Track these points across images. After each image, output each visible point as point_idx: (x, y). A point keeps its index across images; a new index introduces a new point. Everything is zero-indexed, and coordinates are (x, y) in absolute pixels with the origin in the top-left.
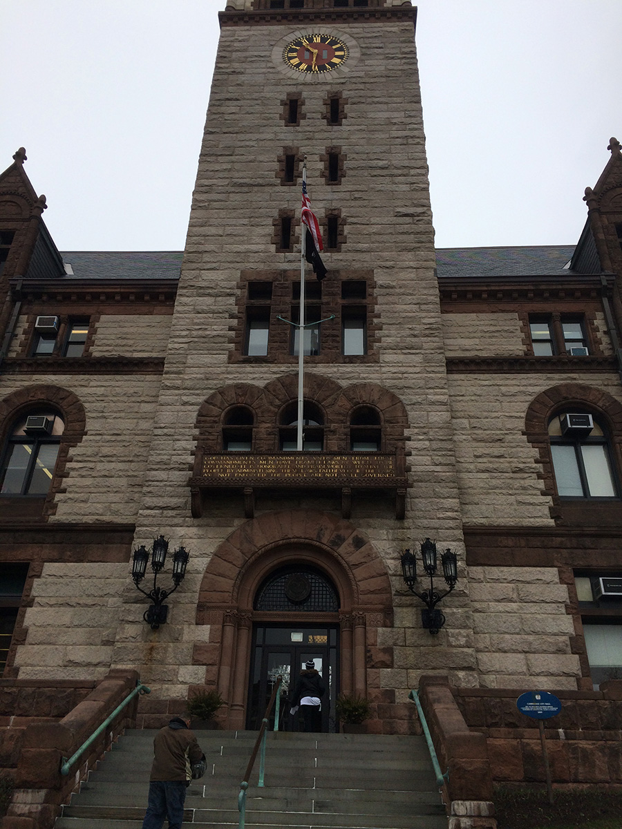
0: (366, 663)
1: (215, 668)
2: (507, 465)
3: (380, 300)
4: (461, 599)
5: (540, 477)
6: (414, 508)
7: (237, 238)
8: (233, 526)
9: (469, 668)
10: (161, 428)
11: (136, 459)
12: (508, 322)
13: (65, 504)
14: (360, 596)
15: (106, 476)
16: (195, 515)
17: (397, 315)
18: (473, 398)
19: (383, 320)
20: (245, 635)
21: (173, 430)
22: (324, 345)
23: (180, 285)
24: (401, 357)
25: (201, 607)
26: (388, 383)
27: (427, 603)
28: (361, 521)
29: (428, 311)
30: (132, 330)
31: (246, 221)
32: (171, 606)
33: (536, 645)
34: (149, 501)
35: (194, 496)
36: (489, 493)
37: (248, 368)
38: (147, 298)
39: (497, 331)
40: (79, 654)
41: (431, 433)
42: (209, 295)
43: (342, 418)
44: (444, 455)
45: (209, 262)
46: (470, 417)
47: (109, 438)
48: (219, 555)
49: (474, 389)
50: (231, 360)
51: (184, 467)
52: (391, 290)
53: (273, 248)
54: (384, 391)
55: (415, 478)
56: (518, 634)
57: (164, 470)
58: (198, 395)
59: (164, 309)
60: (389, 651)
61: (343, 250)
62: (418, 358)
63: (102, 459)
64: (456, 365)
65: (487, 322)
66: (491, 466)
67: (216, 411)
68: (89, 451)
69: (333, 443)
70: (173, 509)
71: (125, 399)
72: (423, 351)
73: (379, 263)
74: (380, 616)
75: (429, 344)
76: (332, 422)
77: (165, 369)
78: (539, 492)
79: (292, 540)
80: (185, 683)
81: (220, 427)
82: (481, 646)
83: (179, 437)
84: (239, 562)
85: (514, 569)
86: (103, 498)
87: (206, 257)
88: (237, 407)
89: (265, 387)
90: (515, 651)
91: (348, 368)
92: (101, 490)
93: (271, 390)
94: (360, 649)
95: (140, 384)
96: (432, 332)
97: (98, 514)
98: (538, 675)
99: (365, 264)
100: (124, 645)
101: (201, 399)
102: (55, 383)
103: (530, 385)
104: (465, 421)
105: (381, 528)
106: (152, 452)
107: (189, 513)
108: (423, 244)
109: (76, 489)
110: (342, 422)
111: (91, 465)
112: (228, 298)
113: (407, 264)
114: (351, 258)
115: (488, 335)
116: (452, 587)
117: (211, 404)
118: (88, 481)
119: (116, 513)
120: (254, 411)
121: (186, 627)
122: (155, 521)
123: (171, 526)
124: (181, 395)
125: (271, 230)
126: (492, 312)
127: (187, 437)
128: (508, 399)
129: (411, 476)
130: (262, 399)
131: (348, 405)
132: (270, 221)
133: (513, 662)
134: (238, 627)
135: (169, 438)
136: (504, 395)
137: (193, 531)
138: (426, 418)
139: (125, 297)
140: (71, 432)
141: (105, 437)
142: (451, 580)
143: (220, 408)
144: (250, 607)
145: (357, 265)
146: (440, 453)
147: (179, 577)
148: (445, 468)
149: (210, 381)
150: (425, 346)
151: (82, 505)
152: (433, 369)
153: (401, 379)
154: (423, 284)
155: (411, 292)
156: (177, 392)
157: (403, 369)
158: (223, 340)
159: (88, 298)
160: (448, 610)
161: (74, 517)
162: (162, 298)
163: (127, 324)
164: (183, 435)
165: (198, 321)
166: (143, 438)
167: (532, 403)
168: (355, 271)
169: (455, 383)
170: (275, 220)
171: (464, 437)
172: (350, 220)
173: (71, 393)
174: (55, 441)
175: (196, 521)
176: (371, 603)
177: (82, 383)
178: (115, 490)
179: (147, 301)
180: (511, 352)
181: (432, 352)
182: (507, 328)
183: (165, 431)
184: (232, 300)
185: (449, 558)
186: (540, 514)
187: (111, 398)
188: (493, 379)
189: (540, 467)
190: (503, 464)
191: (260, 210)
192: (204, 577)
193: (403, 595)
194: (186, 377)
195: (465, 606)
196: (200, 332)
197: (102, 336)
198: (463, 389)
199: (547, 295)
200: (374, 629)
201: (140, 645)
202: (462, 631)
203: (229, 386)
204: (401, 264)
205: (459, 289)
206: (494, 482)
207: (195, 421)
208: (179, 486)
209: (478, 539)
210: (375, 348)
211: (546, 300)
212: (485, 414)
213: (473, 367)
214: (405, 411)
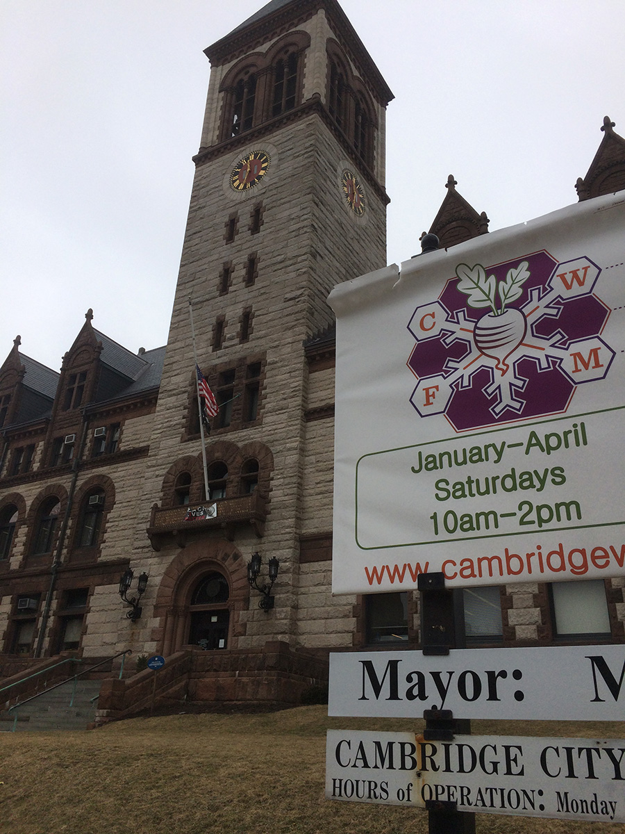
3: (268, 374)
4: (286, 588)
6: (269, 528)
7: (192, 347)
8: (174, 555)
9: (284, 633)
11: (135, 517)
13: (105, 550)
14: (233, 592)
15: (123, 529)
16: (157, 550)
17: (276, 384)
19: (268, 390)
21: (150, 496)
23: (160, 391)
24: (275, 418)
26: (265, 439)
28: (239, 542)
30: (139, 427)
31: (197, 332)
32: (142, 608)
33: (332, 613)
35: (151, 538)
37: (190, 444)
38: (146, 403)
40: (108, 638)
41: (285, 472)
43: (237, 470)
45: (176, 370)
46: (317, 454)
47: (125, 504)
49: (321, 431)
50: (182, 441)
52: (275, 365)
53: (211, 349)
54: (262, 446)
55: (273, 507)
56: (323, 607)
58: (164, 469)
59: (153, 410)
60: (245, 625)
61: (250, 339)
62: (285, 416)
63: (122, 518)
64: (311, 415)
67: (172, 478)
68: (116, 514)
70: (146, 548)
71: (134, 477)
72: (288, 410)
73: (270, 345)
74: (242, 604)
75: (293, 403)
76: (232, 474)
77: (149, 454)
79: (203, 560)
80: (147, 651)
81: (173, 489)
82: (301, 616)
86: (121, 543)
88: (183, 473)
90: (321, 618)
91: (244, 432)
92: (121, 538)
93: (201, 457)
95: (141, 465)
96: (295, 393)
97: (118, 554)
98: (331, 633)
99: (262, 348)
100: (122, 632)
101: (166, 471)
102: (102, 473)
104: (313, 457)
106: (140, 512)
107: (152, 549)
109: (110, 540)
110: (237, 473)
112: (184, 394)
113: (287, 340)
114: (254, 345)
116: (273, 582)
117: (170, 474)
118: (115, 534)
120: (191, 475)
121: (149, 619)
122: (140, 556)
123: (146, 558)
124: (156, 471)
125: (211, 335)
129: (270, 506)
130: (196, 465)
131: (242, 460)
132: (211, 328)
133: (318, 626)
134: (177, 617)
135: (149, 501)
137: (156, 560)
138: (283, 462)
142: (273, 577)
143: (174, 475)
144: (188, 603)
145: (257, 350)
146: (289, 487)
147: (142, 590)
149: (170, 458)
150: (290, 405)
151: (112, 549)
153: (273, 434)
154: (295, 355)
156: (154, 469)
157: (275, 427)
158: (179, 426)
159: (118, 411)
160: (278, 596)
161: (108, 557)
163: (138, 424)
168: (256, 355)
170: (213, 326)
172: (257, 313)
173: (109, 478)
176: (238, 596)
177: (114, 470)
178: (127, 538)
181: (294, 409)
183: (147, 496)
185: (274, 562)
187: (127, 478)
191: (206, 321)
192: (159, 589)
194: (159, 457)
196: (168, 424)
197: (125, 435)
198: (315, 433)
200: (238, 612)
201: (128, 631)
202: (284, 609)
203: (180, 459)
204: (283, 342)
209: (310, 544)
210: (260, 414)
212: (326, 449)
213: (323, 414)
214: (272, 459)
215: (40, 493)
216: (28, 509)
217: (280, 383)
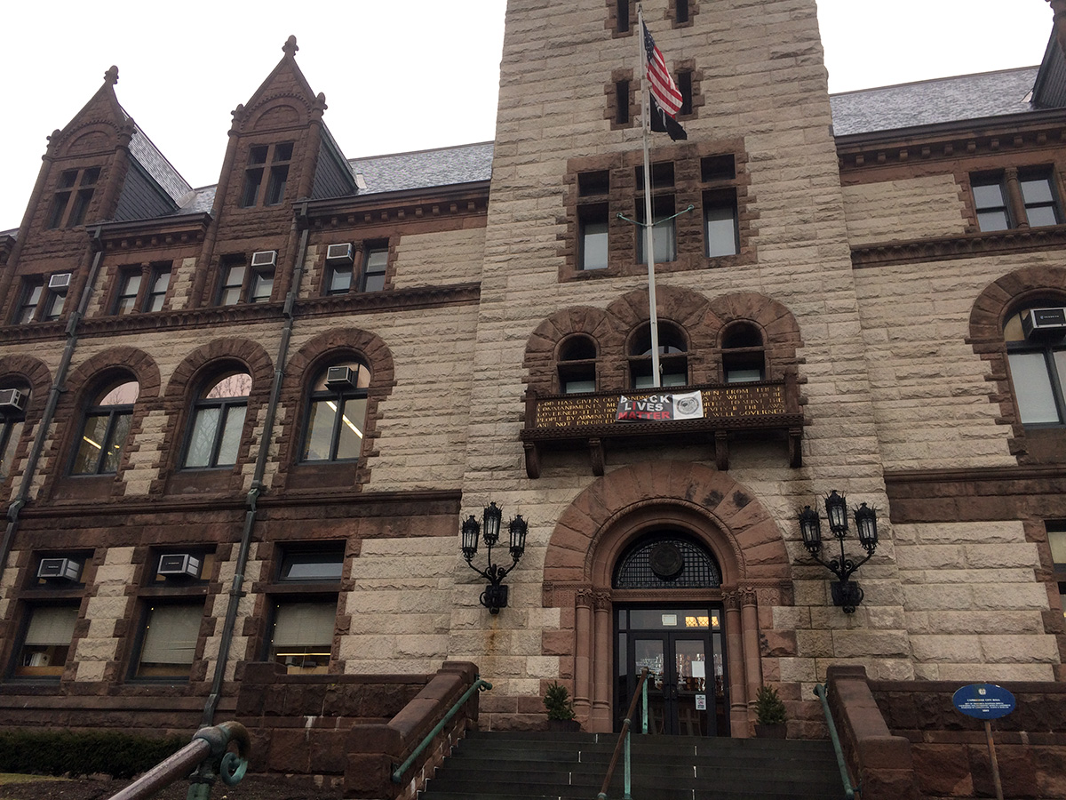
0: (760, 650)
1: (570, 659)
2: (946, 386)
3: (755, 177)
4: (885, 567)
5: (993, 399)
6: (813, 451)
7: (559, 118)
8: (579, 487)
9: (900, 655)
10: (482, 371)
11: (456, 411)
12: (940, 188)
13: (380, 470)
14: (747, 568)
15: (422, 434)
16: (532, 475)
17: (779, 195)
18: (892, 299)
19: (760, 204)
20: (604, 618)
21: (497, 372)
22: (682, 246)
23: (492, 187)
24: (787, 253)
25: (547, 587)
26: (771, 289)
27: (838, 573)
28: (743, 473)
29: (821, 185)
30: (438, 251)
31: (569, 93)
32: (511, 586)
33: (993, 624)
34: (475, 461)
35: (527, 452)
36: (920, 427)
37: (584, 286)
38: (453, 208)
39: (924, 203)
40: (411, 644)
41: (833, 351)
42: (529, 196)
43: (709, 341)
44: (853, 380)
45: (526, 153)
46: (889, 325)
47: (422, 387)
48: (565, 522)
49: (892, 285)
50: (563, 278)
51: (514, 416)
52: (769, 162)
53: (607, 124)
54: (766, 301)
55: (814, 413)
56: (967, 609)
57: (490, 422)
58: (524, 325)
59: (475, 221)
60: (790, 635)
61: (700, 115)
62: (812, 252)
63: (417, 413)
64: (864, 256)
66: (921, 389)
67: (547, 344)
68: (401, 405)
69: (700, 374)
70: (504, 469)
71: (437, 338)
72: (817, 242)
74: (775, 593)
75: (825, 231)
76: (698, 347)
77: (482, 297)
78: (993, 421)
79: (655, 501)
80: (536, 677)
81: (554, 364)
82: (916, 626)
83: (505, 381)
84: (591, 531)
85: (959, 526)
86: (422, 460)
87: (523, 147)
88: (575, 337)
89: (608, 309)
90: (964, 632)
91: (715, 274)
92: (417, 450)
93: (615, 311)
94: (750, 634)
95: (452, 318)
96: (829, 214)
97: (417, 480)
98: (997, 662)
99: (732, 131)
100: (460, 632)
101: (529, 331)
102: (355, 325)
103: (975, 274)
104: (882, 333)
105: (770, 480)
106: (474, 401)
107: (524, 473)
108: (813, 93)
109: (390, 452)
110: (711, 346)
111: (405, 421)
112: (554, 197)
113: (791, 123)
114: (712, 126)
115: (910, 209)
116: (871, 552)
117: (541, 335)
118: (403, 441)
119: (438, 477)
120: (595, 342)
121: (531, 610)
122: (485, 485)
123: (504, 490)
124: (503, 327)
125: (603, 100)
126: (917, 176)
127: (515, 380)
128: (943, 296)
129: (808, 411)
130: (604, 324)
131: (718, 323)
132: (601, 89)
133: (961, 646)
134: (595, 609)
135: (494, 382)
136: (937, 291)
137: (531, 495)
138: (825, 332)
139: (427, 210)
140: (379, 384)
141: (418, 386)
142: (869, 543)
143: (553, 340)
144: (608, 584)
145: (720, 134)
146: (848, 377)
147: (517, 552)
148: (855, 397)
149: (538, 308)
150: (820, 234)
151: (398, 469)
152: (832, 264)
153: (788, 282)
154: (815, 148)
155: (797, 161)
156: (498, 324)
157: (790, 269)
158: (550, 252)
159: (384, 216)
160: (867, 582)
161: (391, 485)
162: (471, 206)
163: (432, 244)
164: (510, 377)
165: (518, 232)
166: (462, 385)
167: (979, 298)
168: (718, 143)
169: (865, 281)
170: (607, 86)
171: (881, 353)
172: (708, 73)
173: (374, 336)
174: (362, 395)
175: (535, 483)
176: (762, 576)
177: (386, 323)
178: (435, 450)
179: (454, 213)
180: (945, 231)
181: (831, 241)
182: (937, 197)
183: (488, 374)
184: (559, 200)
185: (865, 515)
186: (995, 450)
187: (421, 339)
188: (921, 270)
189: (993, 386)
190: (940, 386)
191: (588, 76)
192: (548, 551)
193: (803, 564)
194: (508, 304)
195: (891, 575)
196: (522, 246)
197: (404, 263)
198: (877, 288)
199: (995, 143)
200: (768, 608)
201: (481, 632)
202: (888, 608)
203: (563, 311)
204: (781, 125)
205: (866, 149)
206: (926, 411)
207: (523, 358)
208: (509, 441)
209: (907, 487)
210: (750, 243)
211: (996, 150)
212: (911, 319)
213: (890, 256)
214: (795, 325)
215: (198, 352)
216: (165, 380)
217: (788, 194)
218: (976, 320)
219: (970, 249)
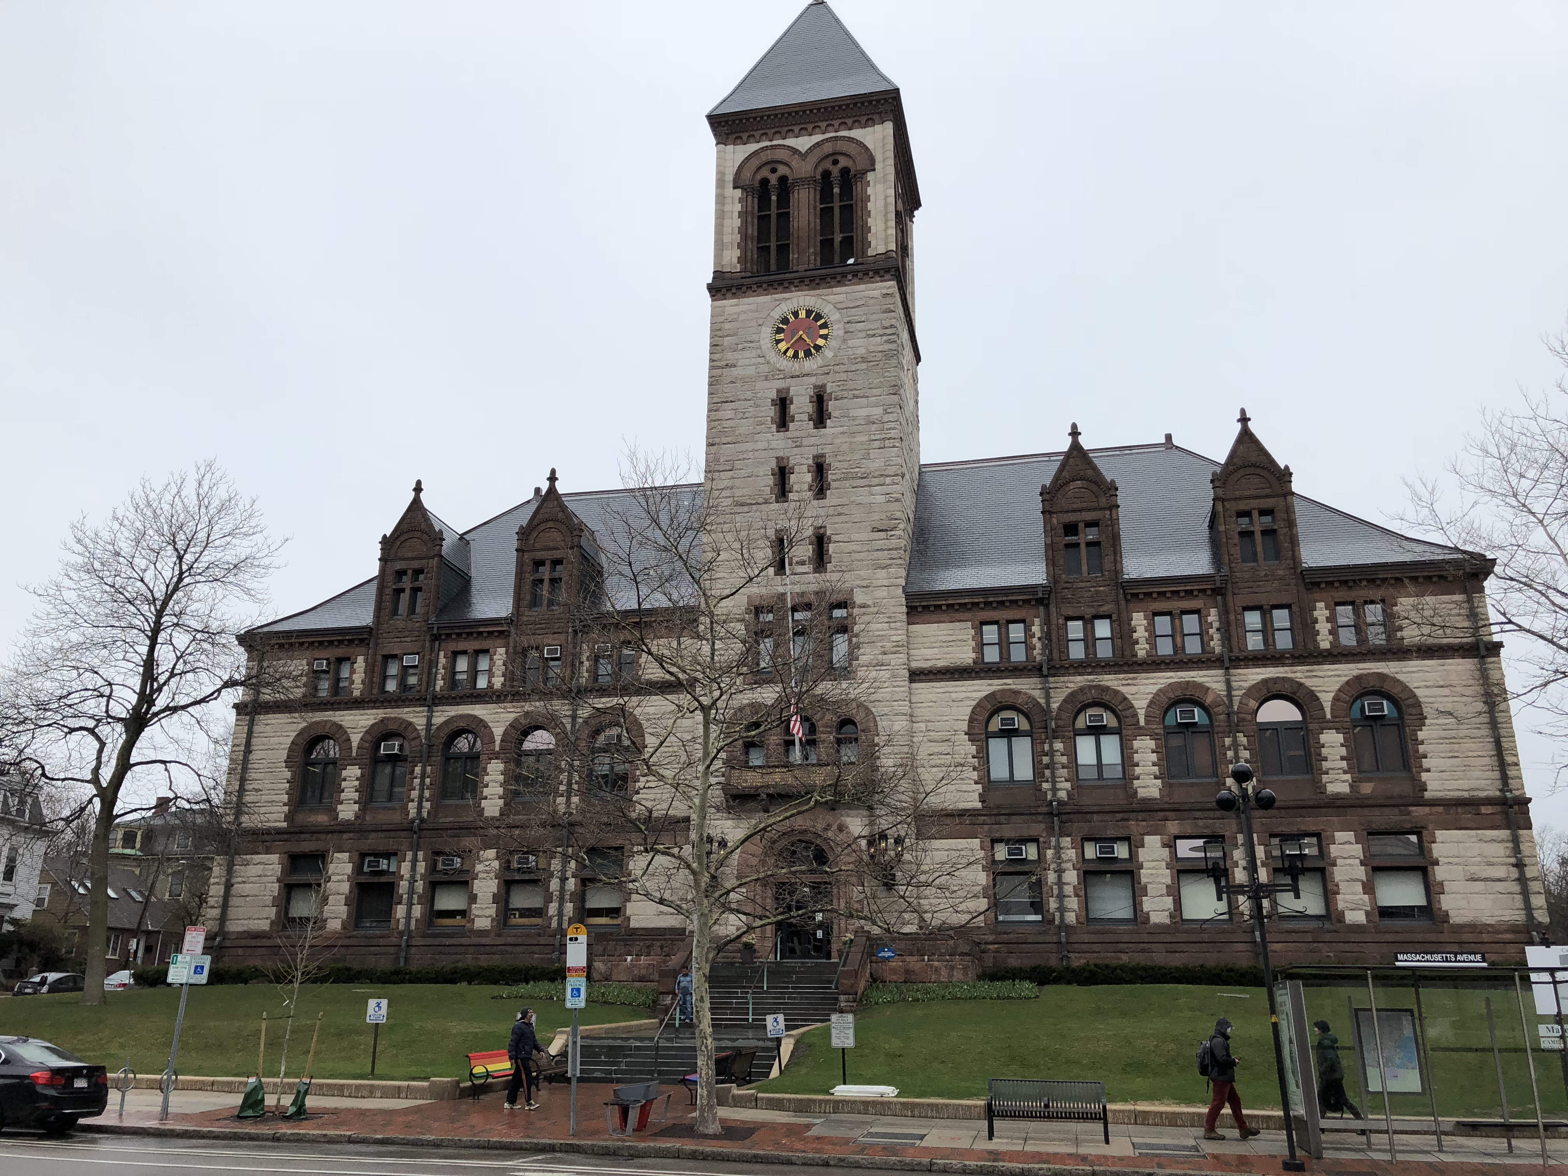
0: (847, 909)
3: (860, 617)
4: (909, 865)
5: (977, 769)
8: (755, 818)
12: (963, 631)
13: (640, 803)
16: (730, 812)
18: (930, 704)
19: (861, 639)
20: (769, 892)
22: (815, 664)
25: (739, 876)
26: (863, 697)
29: (896, 629)
30: (668, 652)
35: (727, 796)
36: (937, 784)
37: (759, 688)
38: (677, 622)
39: (954, 640)
41: (894, 740)
43: (829, 729)
44: (902, 758)
46: (926, 721)
47: (663, 749)
49: (931, 696)
50: (745, 682)
54: (860, 705)
55: (882, 777)
59: (692, 634)
60: (861, 902)
64: (916, 676)
65: (946, 632)
66: (939, 762)
70: (714, 807)
72: (890, 668)
73: (858, 582)
74: (855, 879)
75: (896, 660)
76: (822, 733)
77: (697, 692)
78: (974, 782)
79: (795, 828)
81: (741, 741)
84: (762, 845)
85: (950, 841)
87: (717, 584)
88: (753, 722)
89: (772, 706)
91: (835, 684)
92: (662, 791)
93: (776, 707)
94: (842, 901)
97: (665, 810)
99: (847, 584)
102: (618, 704)
103: (975, 691)
105: (856, 816)
107: (725, 811)
109: (646, 791)
110: (830, 732)
112: (740, 623)
113: (880, 582)
115: (945, 644)
116: (900, 860)
118: (653, 785)
119: (676, 809)
125: (768, 552)
126: (950, 622)
128: (956, 704)
129: (878, 775)
130: (770, 716)
131: (834, 717)
134: (765, 887)
136: (953, 700)
139: (659, 623)
146: (900, 756)
150: (893, 662)
151: (652, 803)
152: (897, 684)
154: (893, 602)
155: (882, 610)
157: (875, 685)
159: (632, 626)
161: (648, 812)
162: (688, 623)
165: (718, 647)
167: (975, 708)
168: (839, 592)
169: (916, 693)
170: (771, 541)
171: (921, 739)
173: (631, 712)
175: (730, 816)
176: (850, 870)
177: (638, 704)
179: (677, 626)
180: (962, 660)
181: (898, 668)
182: (960, 637)
184: (743, 625)
186: (971, 799)
188: (946, 686)
189: (978, 761)
190: (948, 760)
191: (760, 532)
195: (911, 870)
196: (720, 658)
198: (921, 696)
199: (995, 604)
200: (851, 888)
203: (746, 706)
204: (876, 583)
205: (923, 604)
208: (717, 789)
209: (926, 820)
211: (995, 608)
212: (938, 718)
213: (931, 676)
214: (875, 721)
215: (516, 720)
216: (498, 739)
217: (877, 633)
218: (971, 721)
219: (973, 675)
